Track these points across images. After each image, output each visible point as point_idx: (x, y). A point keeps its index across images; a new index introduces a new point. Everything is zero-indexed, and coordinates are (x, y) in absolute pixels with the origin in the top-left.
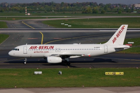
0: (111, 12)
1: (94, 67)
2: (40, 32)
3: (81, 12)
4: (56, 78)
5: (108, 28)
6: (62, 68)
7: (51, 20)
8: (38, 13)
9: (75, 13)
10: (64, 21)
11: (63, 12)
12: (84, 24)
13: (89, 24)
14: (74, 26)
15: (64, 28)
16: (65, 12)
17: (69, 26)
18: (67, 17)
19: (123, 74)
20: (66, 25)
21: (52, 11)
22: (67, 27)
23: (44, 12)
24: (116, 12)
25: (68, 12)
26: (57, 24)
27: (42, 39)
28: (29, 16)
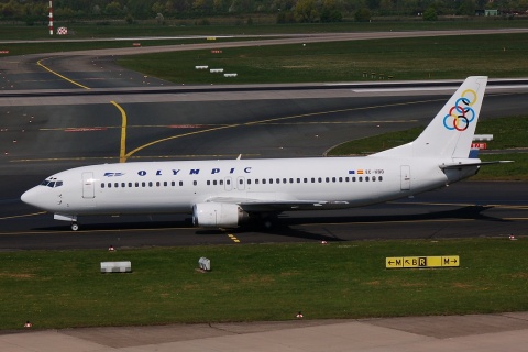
0: (394, 14)
2: (114, 101)
3: (274, 18)
4: (190, 286)
5: (386, 79)
6: (211, 247)
7: (156, 53)
8: (98, 24)
9: (250, 22)
10: (205, 56)
11: (199, 20)
12: (290, 64)
13: (307, 64)
14: (248, 76)
15: (209, 82)
16: (209, 19)
17: (226, 75)
18: (218, 40)
19: (457, 264)
20: (217, 70)
21: (154, 14)
22: (219, 78)
23: (124, 21)
24: (415, 13)
25: (221, 20)
26: (178, 70)
27: (124, 130)
28: (63, 36)
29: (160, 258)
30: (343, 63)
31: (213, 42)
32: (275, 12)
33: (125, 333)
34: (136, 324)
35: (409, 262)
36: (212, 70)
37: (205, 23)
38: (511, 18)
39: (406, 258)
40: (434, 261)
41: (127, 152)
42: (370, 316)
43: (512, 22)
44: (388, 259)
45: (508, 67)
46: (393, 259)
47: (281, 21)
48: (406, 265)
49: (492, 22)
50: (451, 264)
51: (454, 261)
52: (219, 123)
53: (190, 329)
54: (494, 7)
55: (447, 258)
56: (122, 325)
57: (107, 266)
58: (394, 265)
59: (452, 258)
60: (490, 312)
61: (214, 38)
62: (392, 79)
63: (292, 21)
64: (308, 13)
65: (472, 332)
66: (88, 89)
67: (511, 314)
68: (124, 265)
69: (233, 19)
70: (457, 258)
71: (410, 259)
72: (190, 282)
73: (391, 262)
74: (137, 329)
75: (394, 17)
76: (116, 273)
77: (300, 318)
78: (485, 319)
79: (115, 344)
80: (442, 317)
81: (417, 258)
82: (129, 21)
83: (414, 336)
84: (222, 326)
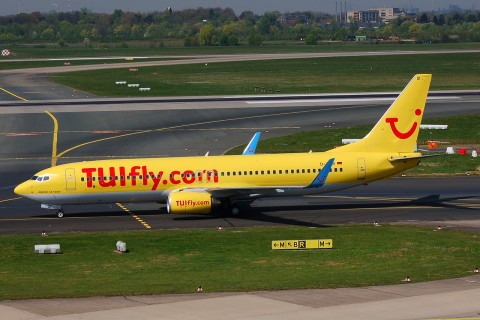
0: (281, 39)
1: (232, 225)
2: (47, 110)
3: (181, 42)
4: (109, 265)
5: (274, 93)
6: (127, 232)
7: (83, 71)
8: (36, 47)
9: (162, 45)
10: (125, 74)
11: (119, 44)
12: (194, 80)
13: (209, 80)
14: (160, 90)
15: (126, 96)
16: (128, 43)
17: (141, 89)
18: (135, 60)
19: (331, 246)
20: (134, 85)
21: (82, 39)
22: (135, 92)
23: (57, 44)
24: (298, 39)
25: (137, 43)
26: (101, 85)
27: (55, 135)
28: (6, 57)
29: (84, 242)
30: (239, 80)
31: (130, 62)
32: (182, 37)
33: (55, 304)
34: (64, 297)
35: (291, 245)
36: (130, 85)
37: (125, 46)
38: (377, 43)
39: (288, 241)
40: (312, 244)
41: (58, 153)
42: (258, 289)
43: (377, 46)
44: (273, 242)
45: (375, 83)
46: (278, 242)
47: (188, 44)
48: (289, 247)
49: (362, 46)
50: (326, 246)
51: (328, 243)
52: (134, 129)
53: (108, 301)
54: (363, 33)
55: (322, 241)
56: (51, 297)
57: (40, 248)
58: (278, 247)
59: (326, 241)
60: (358, 286)
61: (132, 58)
62: (278, 92)
63: (196, 44)
64: (210, 38)
65: (342, 303)
66: (27, 101)
67: (375, 288)
68: (54, 247)
69: (148, 43)
70: (331, 241)
71: (292, 242)
72: (110, 262)
73: (276, 245)
74: (65, 301)
75: (281, 42)
76: (47, 253)
77: (200, 292)
78: (354, 292)
79: (46, 313)
80: (318, 290)
81: (297, 241)
82: (62, 44)
83: (295, 307)
84: (136, 298)
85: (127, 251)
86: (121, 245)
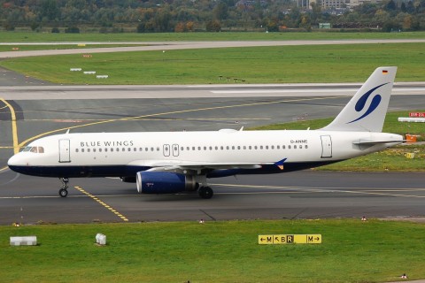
1: (214, 219)
2: (3, 98)
3: (134, 28)
5: (240, 82)
15: (85, 83)
17: (98, 77)
18: (88, 46)
19: (320, 241)
20: (90, 72)
22: (93, 79)
27: (14, 123)
31: (83, 48)
32: (135, 22)
35: (278, 239)
36: (85, 72)
38: (342, 31)
39: (275, 236)
40: (300, 239)
41: (19, 143)
44: (260, 237)
46: (265, 237)
47: (141, 30)
48: (276, 242)
50: (315, 241)
51: (317, 238)
55: (311, 236)
57: (16, 240)
58: (265, 242)
59: (315, 236)
61: (84, 44)
62: (245, 82)
68: (31, 240)
70: (320, 236)
71: (280, 237)
73: (263, 239)
76: (23, 245)
81: (285, 236)
85: (107, 244)
86: (101, 238)
